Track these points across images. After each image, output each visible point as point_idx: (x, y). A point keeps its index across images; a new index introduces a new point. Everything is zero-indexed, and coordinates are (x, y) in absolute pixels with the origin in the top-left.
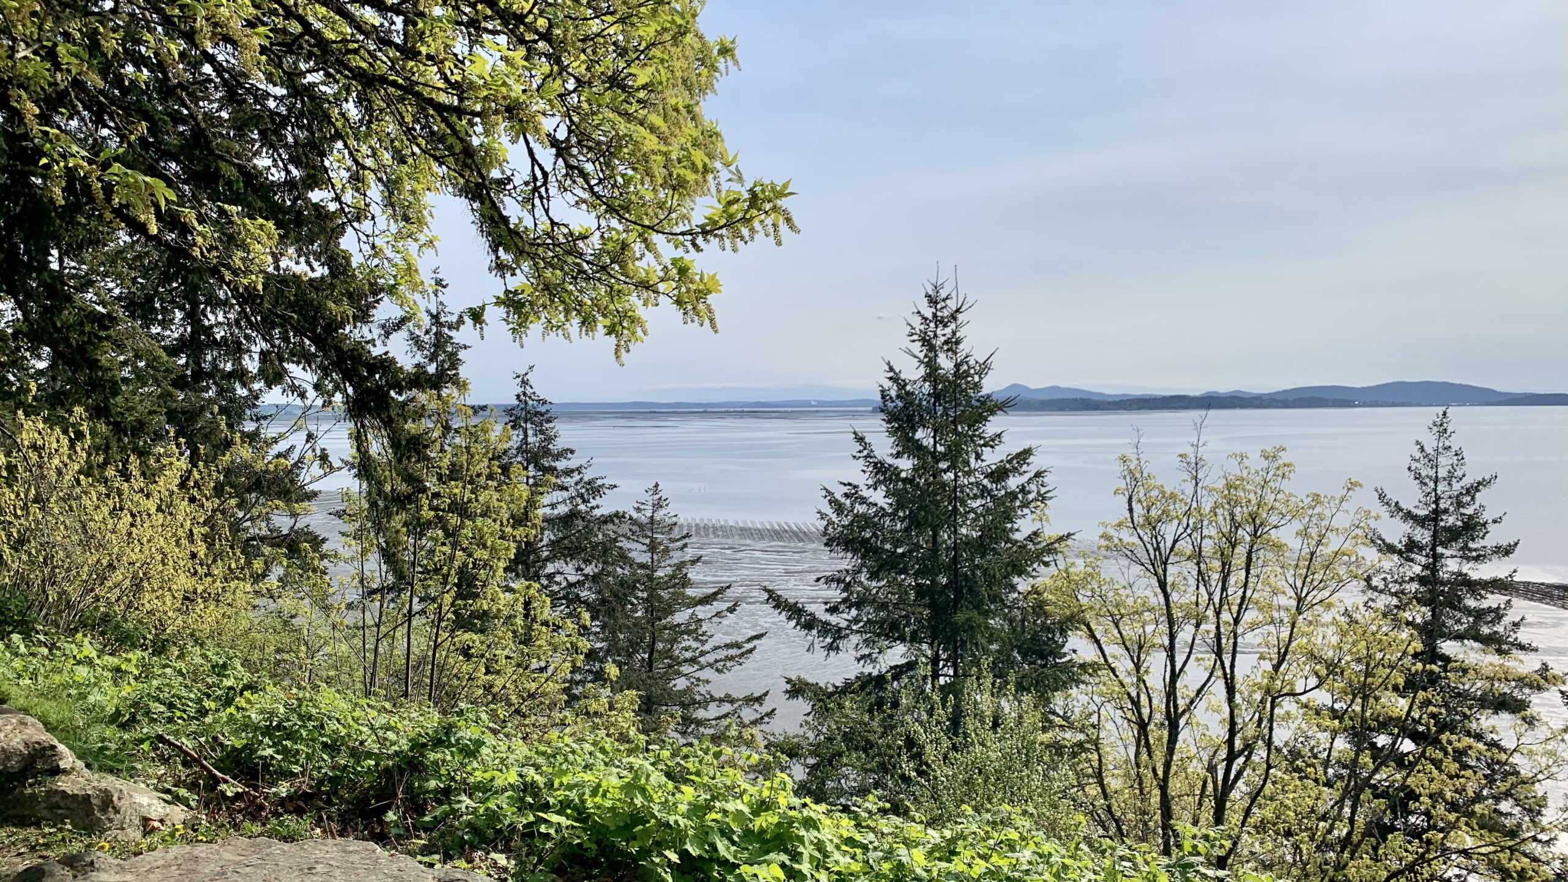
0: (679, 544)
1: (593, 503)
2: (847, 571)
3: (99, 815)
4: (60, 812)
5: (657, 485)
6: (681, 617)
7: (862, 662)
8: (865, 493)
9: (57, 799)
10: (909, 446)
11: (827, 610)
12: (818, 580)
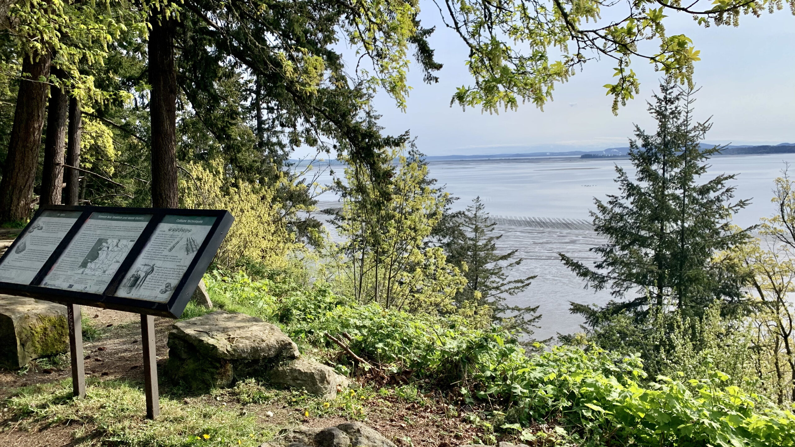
0: (490, 228)
1: (447, 207)
2: (608, 245)
3: (320, 385)
4: (299, 382)
5: (478, 198)
6: (490, 266)
7: (614, 295)
8: (622, 201)
9: (296, 374)
10: (647, 174)
11: (596, 267)
12: (591, 250)
